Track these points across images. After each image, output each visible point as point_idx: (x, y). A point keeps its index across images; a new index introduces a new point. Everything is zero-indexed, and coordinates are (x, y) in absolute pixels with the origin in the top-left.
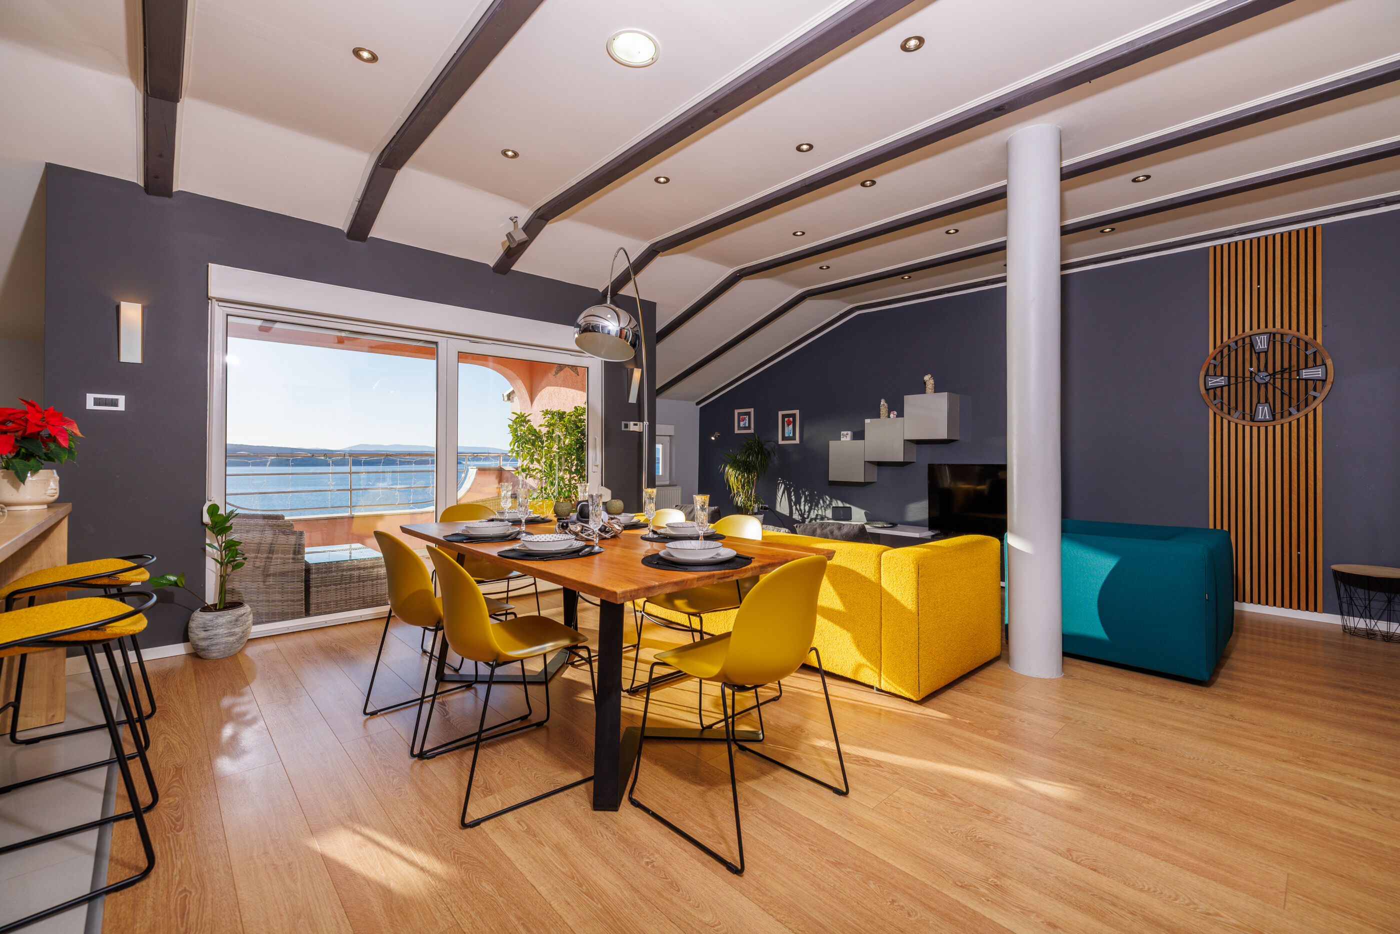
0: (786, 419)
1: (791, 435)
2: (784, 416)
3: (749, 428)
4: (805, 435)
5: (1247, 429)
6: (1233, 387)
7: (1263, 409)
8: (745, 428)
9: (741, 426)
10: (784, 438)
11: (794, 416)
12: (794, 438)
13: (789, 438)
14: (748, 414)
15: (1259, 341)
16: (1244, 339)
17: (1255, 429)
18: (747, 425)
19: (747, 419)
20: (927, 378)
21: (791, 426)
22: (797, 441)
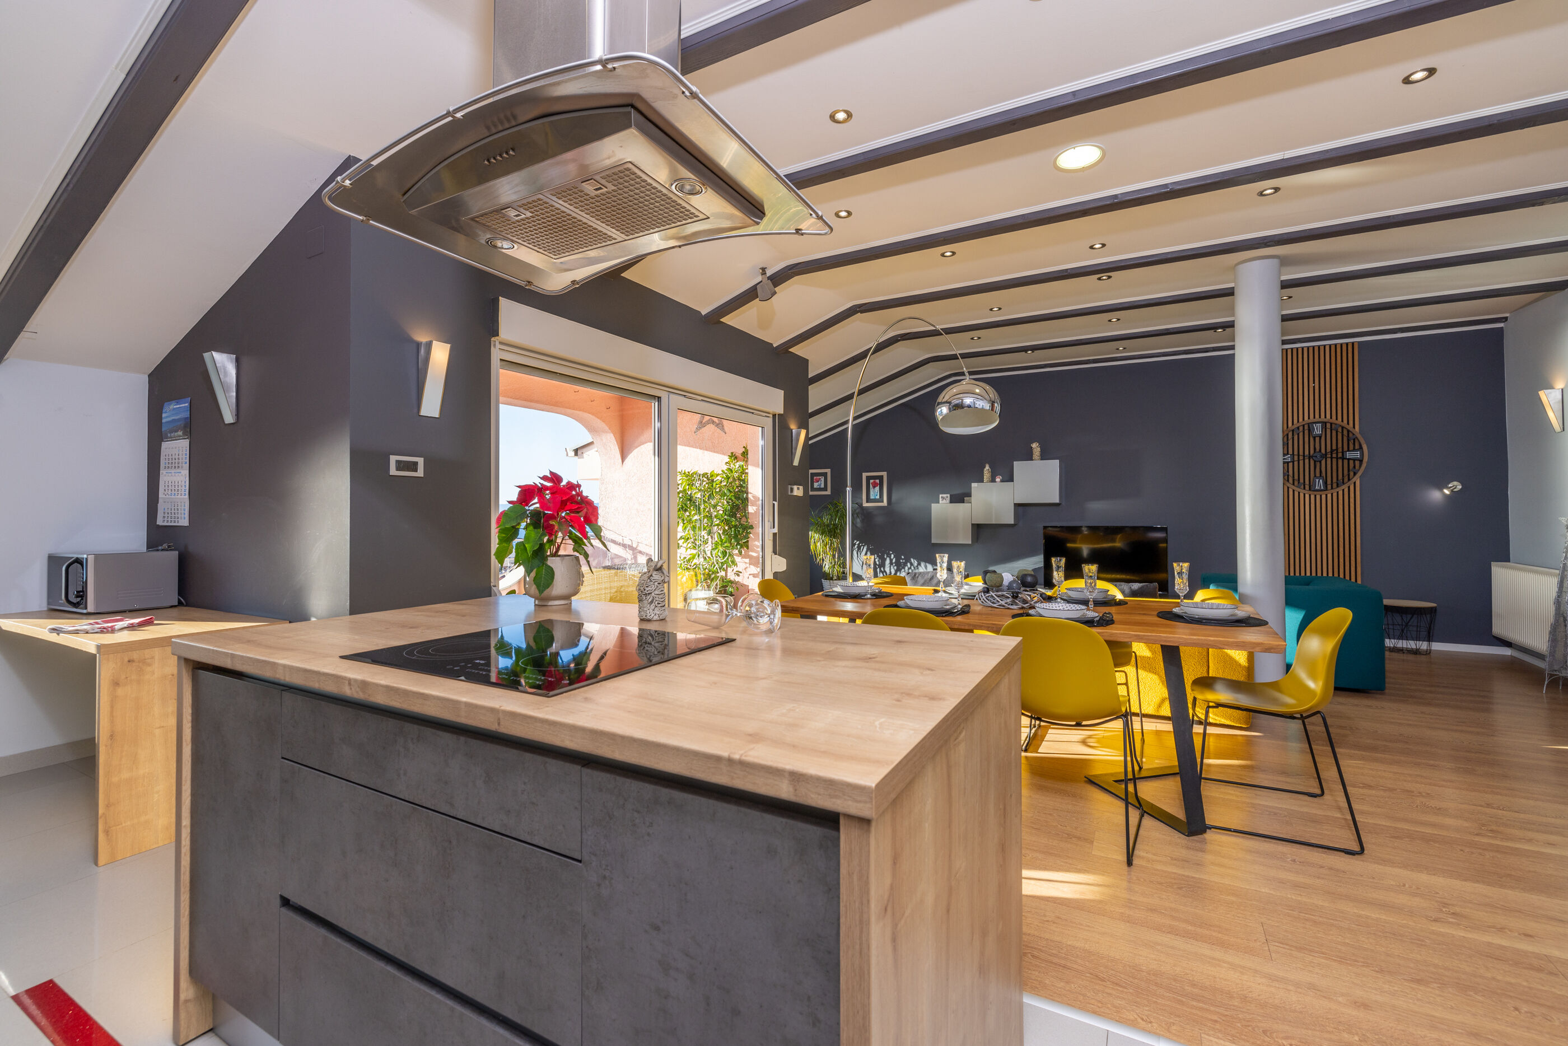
0: (871, 481)
1: (878, 497)
2: (868, 478)
3: (825, 489)
4: (894, 497)
5: (1307, 496)
6: (1296, 463)
7: (1319, 481)
8: (820, 489)
9: (815, 486)
10: (868, 500)
11: (881, 478)
12: (881, 500)
13: (875, 501)
14: (825, 475)
15: (1316, 428)
16: (1304, 426)
17: (1313, 497)
18: (823, 486)
19: (823, 479)
20: (1034, 445)
21: (877, 488)
22: (885, 503)
